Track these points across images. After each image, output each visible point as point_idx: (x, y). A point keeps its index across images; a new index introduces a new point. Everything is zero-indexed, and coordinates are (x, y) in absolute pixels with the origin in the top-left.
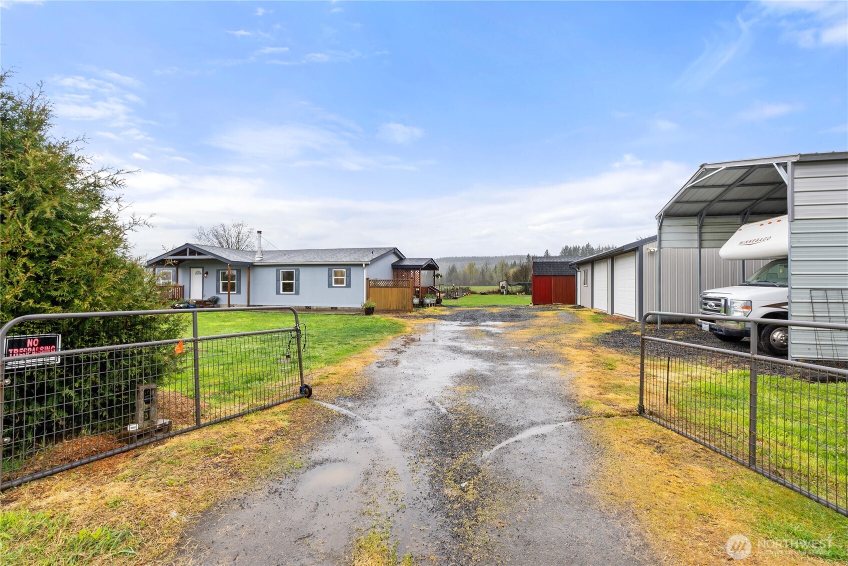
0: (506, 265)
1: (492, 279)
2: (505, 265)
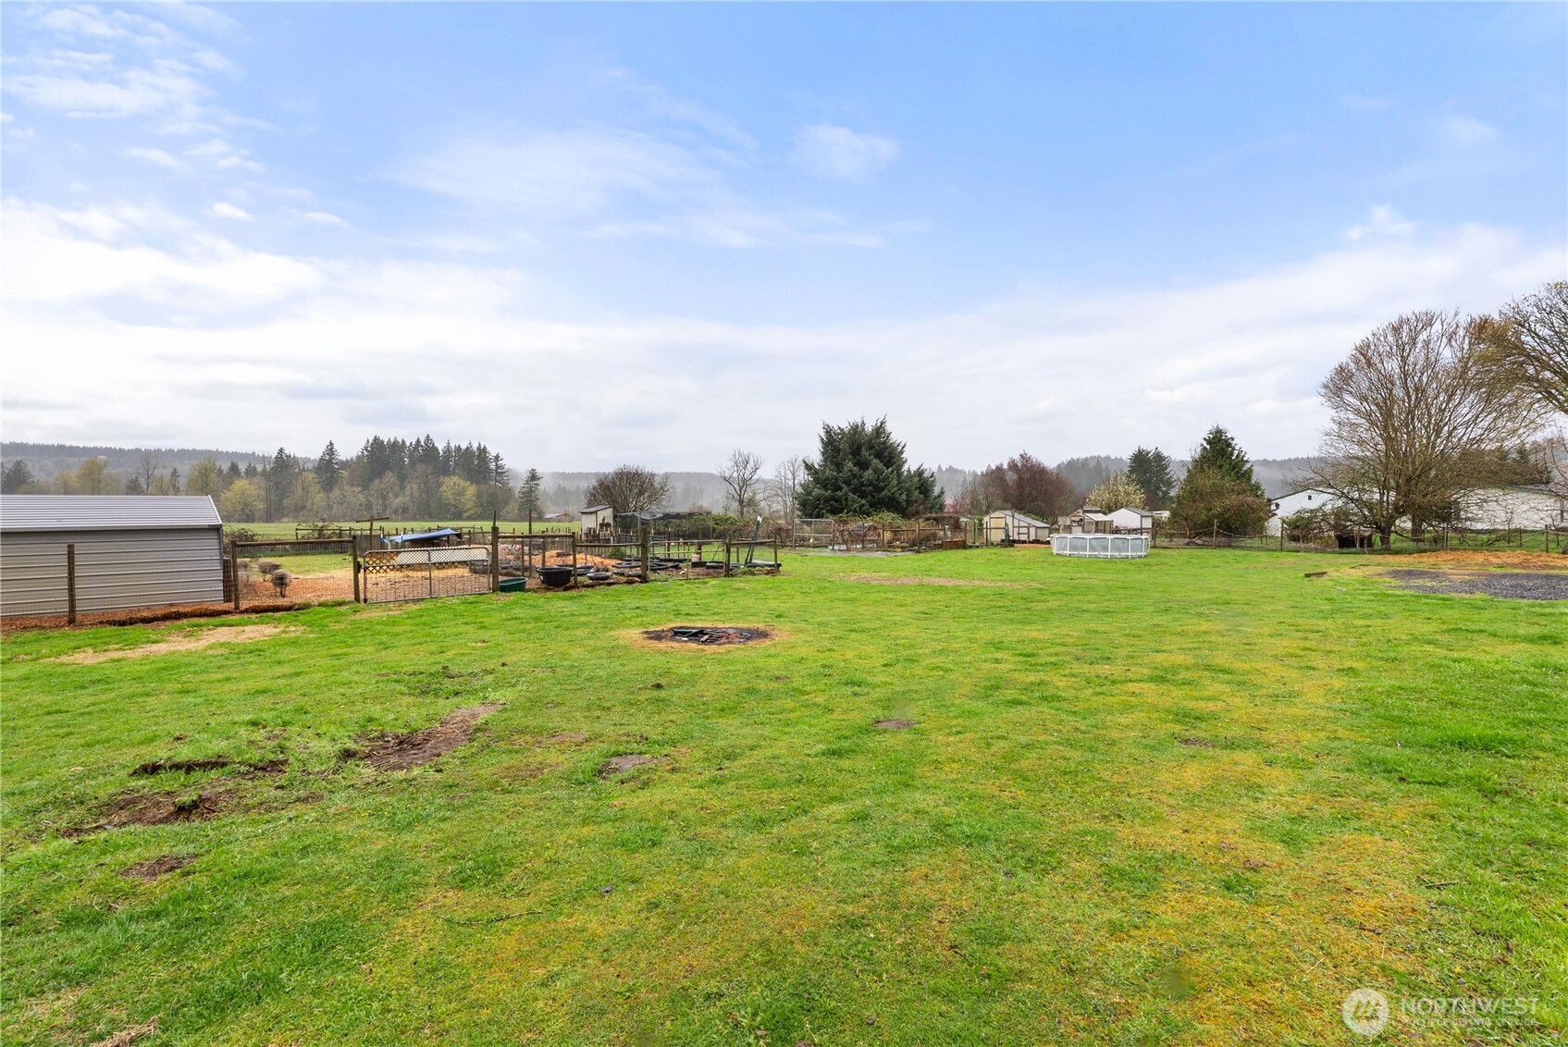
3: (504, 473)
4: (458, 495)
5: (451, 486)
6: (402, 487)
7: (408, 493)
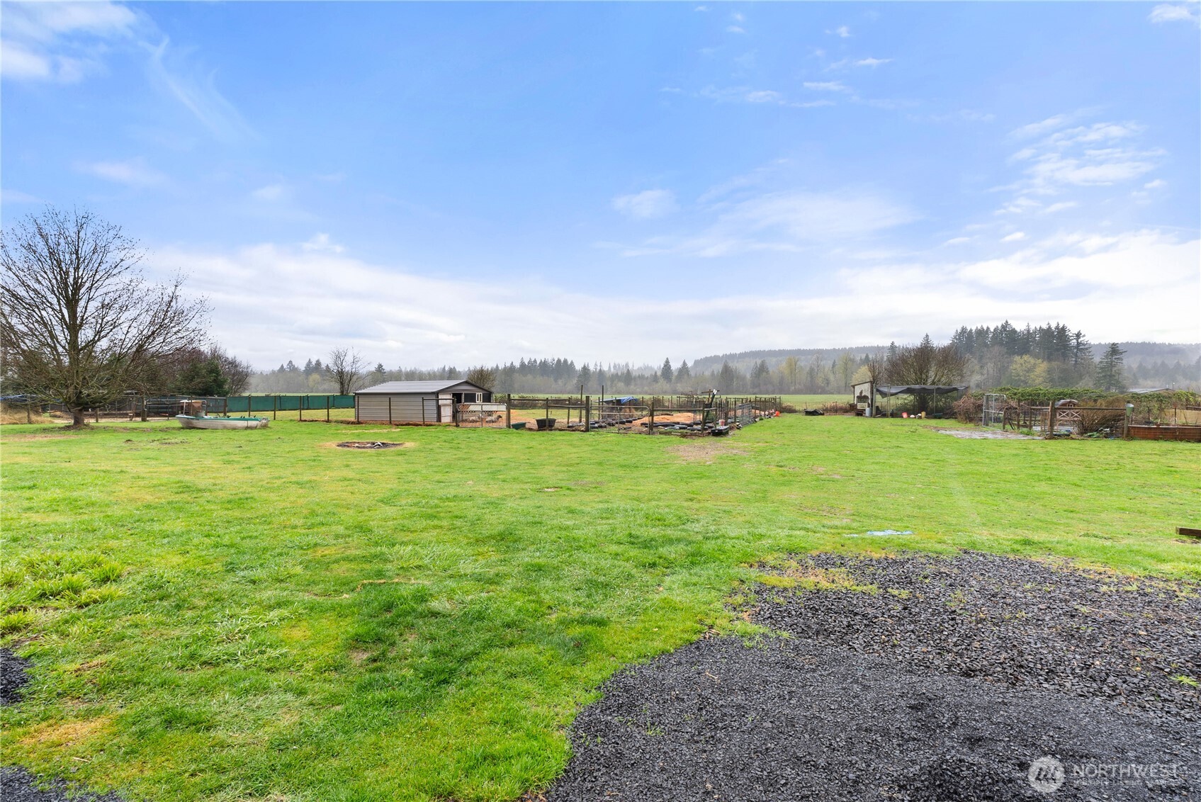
0: (853, 361)
1: (828, 384)
2: (851, 360)
3: (1087, 349)
4: (1028, 372)
5: (1021, 364)
6: (981, 367)
7: (985, 372)
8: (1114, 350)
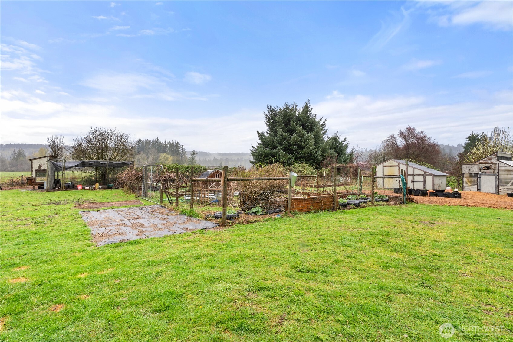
3: (185, 152)
4: (165, 161)
5: (163, 157)
6: (148, 158)
7: (149, 160)
8: (194, 153)
